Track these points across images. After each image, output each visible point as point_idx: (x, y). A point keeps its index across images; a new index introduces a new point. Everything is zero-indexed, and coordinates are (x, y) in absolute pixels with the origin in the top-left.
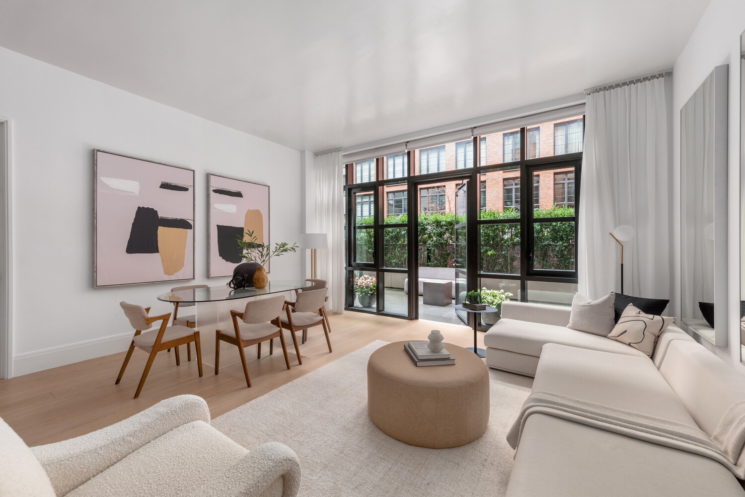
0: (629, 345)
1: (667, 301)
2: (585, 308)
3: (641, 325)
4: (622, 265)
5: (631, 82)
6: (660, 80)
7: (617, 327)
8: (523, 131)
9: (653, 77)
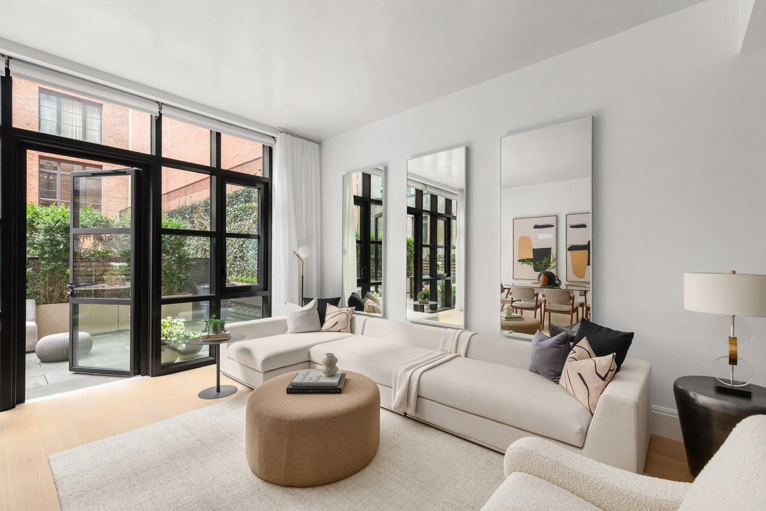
0: (339, 331)
1: (339, 298)
2: (303, 313)
3: (344, 316)
4: (303, 276)
5: (304, 138)
6: (317, 146)
7: (329, 321)
8: (218, 135)
9: (314, 141)
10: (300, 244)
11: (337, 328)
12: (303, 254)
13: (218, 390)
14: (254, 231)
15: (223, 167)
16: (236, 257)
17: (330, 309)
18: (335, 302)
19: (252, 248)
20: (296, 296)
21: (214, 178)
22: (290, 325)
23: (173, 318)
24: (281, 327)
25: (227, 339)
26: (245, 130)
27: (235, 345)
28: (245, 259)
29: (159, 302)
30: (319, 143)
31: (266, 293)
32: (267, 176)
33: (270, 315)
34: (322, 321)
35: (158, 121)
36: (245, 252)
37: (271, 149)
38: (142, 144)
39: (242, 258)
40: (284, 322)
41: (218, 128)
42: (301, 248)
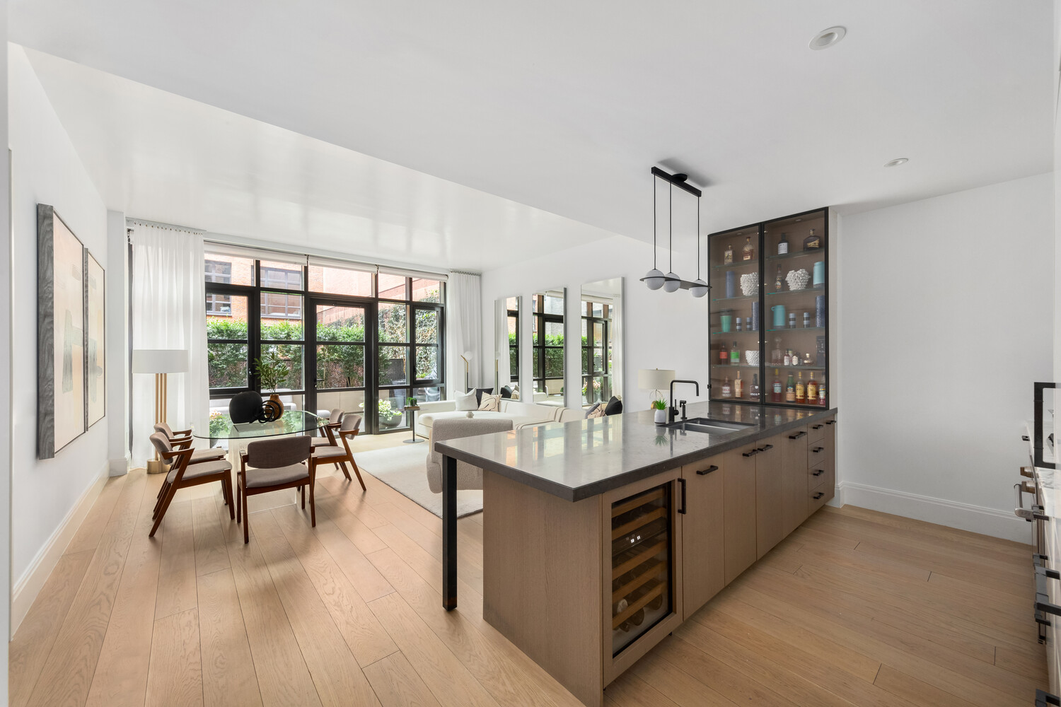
0: (490, 410)
1: (493, 389)
2: (466, 398)
3: (495, 401)
4: (468, 373)
5: (468, 273)
6: (478, 277)
7: (483, 403)
8: (411, 279)
9: (475, 274)
10: (465, 350)
11: (488, 408)
12: (468, 357)
13: (414, 440)
14: (435, 342)
15: (413, 300)
16: (421, 358)
17: (485, 396)
18: (489, 391)
19: (433, 353)
20: (463, 387)
21: (408, 306)
22: (457, 405)
23: (384, 400)
24: (451, 407)
25: (418, 409)
26: (428, 274)
27: (423, 416)
28: (429, 359)
29: (378, 389)
30: (480, 275)
31: (443, 385)
32: (443, 302)
33: (445, 399)
34: (479, 404)
35: (376, 276)
36: (429, 353)
37: (445, 284)
38: (366, 292)
39: (426, 358)
40: (454, 403)
41: (410, 274)
42: (466, 353)
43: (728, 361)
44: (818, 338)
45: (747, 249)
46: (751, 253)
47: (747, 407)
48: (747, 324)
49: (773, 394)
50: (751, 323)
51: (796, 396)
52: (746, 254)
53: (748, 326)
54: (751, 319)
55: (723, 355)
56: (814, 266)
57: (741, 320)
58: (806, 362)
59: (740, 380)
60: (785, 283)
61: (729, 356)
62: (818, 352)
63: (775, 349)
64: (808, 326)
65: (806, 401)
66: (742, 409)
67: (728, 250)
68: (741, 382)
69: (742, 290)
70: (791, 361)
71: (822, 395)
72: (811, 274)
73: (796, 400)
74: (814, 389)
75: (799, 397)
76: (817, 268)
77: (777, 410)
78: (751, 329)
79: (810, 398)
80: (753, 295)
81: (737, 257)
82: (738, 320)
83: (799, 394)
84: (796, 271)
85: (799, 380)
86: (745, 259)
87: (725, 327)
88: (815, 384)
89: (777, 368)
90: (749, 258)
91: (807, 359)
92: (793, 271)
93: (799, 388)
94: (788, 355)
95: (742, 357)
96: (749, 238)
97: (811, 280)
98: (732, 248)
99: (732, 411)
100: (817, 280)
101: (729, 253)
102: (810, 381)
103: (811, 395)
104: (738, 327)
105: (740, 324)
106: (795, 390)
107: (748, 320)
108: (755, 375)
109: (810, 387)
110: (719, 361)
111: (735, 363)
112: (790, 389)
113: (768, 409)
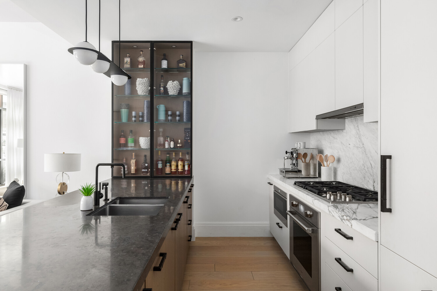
43: (126, 145)
44: (185, 129)
45: (141, 59)
46: (144, 63)
47: (139, 181)
48: (140, 117)
49: (157, 169)
50: (143, 116)
51: (171, 169)
52: (140, 63)
53: (141, 119)
54: (143, 113)
55: (122, 141)
56: (183, 80)
57: (136, 113)
58: (178, 145)
59: (135, 160)
60: (166, 89)
61: (127, 141)
62: (185, 139)
63: (159, 136)
64: (179, 121)
65: (177, 173)
66: (136, 183)
67: (126, 57)
68: (136, 162)
69: (137, 91)
70: (169, 145)
71: (186, 168)
72: (181, 85)
73: (171, 172)
74: (182, 164)
75: (173, 170)
76: (185, 81)
77: (160, 180)
78: (143, 121)
79: (180, 170)
80: (144, 95)
81: (134, 63)
82: (134, 114)
83: (173, 168)
84: (173, 81)
85: (173, 158)
86: (139, 67)
87: (124, 119)
88: (183, 160)
89: (160, 150)
90: (142, 66)
91: (179, 144)
92: (171, 81)
93: (174, 163)
94: (168, 141)
95: (136, 142)
96: (142, 51)
97: (181, 89)
98: (129, 57)
99: (129, 184)
100: (185, 90)
101: (127, 60)
102: (180, 159)
103: (180, 168)
104: (133, 119)
105: (135, 117)
106: (171, 166)
107: (141, 114)
108: (145, 156)
109: (180, 163)
110: (120, 145)
111: (131, 147)
112: (168, 164)
113: (155, 181)
